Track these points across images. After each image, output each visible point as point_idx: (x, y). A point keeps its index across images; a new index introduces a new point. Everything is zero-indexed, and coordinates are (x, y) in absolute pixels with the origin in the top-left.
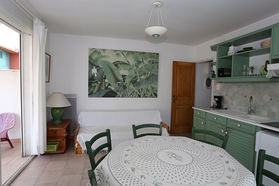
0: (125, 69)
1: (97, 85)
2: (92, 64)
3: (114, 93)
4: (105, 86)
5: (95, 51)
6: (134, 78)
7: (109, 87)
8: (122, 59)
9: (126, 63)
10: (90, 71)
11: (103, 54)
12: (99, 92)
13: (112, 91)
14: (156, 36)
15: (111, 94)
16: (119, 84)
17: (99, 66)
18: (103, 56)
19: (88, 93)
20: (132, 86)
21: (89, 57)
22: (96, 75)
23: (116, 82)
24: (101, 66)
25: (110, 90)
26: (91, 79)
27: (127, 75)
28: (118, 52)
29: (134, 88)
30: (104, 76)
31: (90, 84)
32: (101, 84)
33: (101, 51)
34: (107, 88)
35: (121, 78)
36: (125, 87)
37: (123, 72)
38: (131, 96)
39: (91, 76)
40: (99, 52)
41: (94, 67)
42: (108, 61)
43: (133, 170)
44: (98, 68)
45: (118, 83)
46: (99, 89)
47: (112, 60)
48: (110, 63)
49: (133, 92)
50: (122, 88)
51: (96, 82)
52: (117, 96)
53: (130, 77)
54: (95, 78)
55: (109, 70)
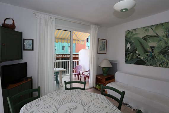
0: (154, 41)
1: (130, 55)
2: (127, 41)
3: (143, 61)
4: (136, 56)
5: (129, 32)
6: (164, 49)
7: (139, 57)
8: (151, 33)
9: (154, 36)
10: (126, 46)
11: (134, 33)
12: (131, 60)
13: (141, 60)
14: (124, 11)
15: (140, 62)
16: (147, 55)
17: (132, 42)
18: (134, 34)
19: (124, 61)
20: (161, 56)
21: (126, 37)
22: (129, 49)
23: (145, 53)
24: (133, 42)
25: (139, 59)
26: (127, 51)
27: (156, 46)
28: (147, 28)
29: (164, 58)
30: (135, 49)
31: (126, 54)
32: (133, 55)
33: (133, 31)
34: (137, 58)
35: (149, 49)
36: (153, 57)
37: (151, 44)
38: (161, 65)
39: (126, 49)
40: (132, 32)
41: (129, 43)
42: (138, 37)
44: (131, 43)
45: (147, 53)
46: (132, 58)
47: (141, 35)
48: (140, 38)
49: (163, 62)
50: (150, 58)
51: (129, 53)
52: (146, 64)
53: (159, 47)
54: (129, 50)
55: (139, 44)
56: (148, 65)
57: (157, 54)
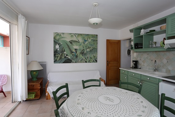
0: (77, 45)
1: (59, 55)
2: (56, 42)
3: (70, 60)
5: (58, 34)
6: (82, 51)
7: (67, 56)
8: (74, 39)
9: (77, 42)
10: (55, 47)
11: (62, 36)
12: (60, 60)
13: (69, 59)
14: (95, 24)
15: (68, 61)
16: (73, 55)
17: (60, 44)
18: (63, 37)
19: (53, 61)
20: (81, 56)
21: (54, 38)
22: (58, 49)
23: (71, 53)
24: (61, 44)
25: (67, 59)
26: (56, 52)
27: (78, 48)
28: (72, 34)
29: (82, 57)
30: (63, 50)
31: (55, 55)
32: (62, 55)
33: (62, 34)
34: (65, 57)
35: (74, 51)
36: (77, 57)
37: (75, 47)
38: (81, 62)
39: (55, 50)
40: (60, 35)
41: (57, 44)
42: (65, 40)
43: (83, 109)
44: (60, 45)
46: (61, 58)
47: (68, 39)
48: (67, 41)
49: (82, 59)
50: (75, 57)
51: (58, 54)
52: (72, 62)
53: (80, 50)
54: (58, 51)
55: (67, 46)
56: (74, 63)
57: (79, 54)
